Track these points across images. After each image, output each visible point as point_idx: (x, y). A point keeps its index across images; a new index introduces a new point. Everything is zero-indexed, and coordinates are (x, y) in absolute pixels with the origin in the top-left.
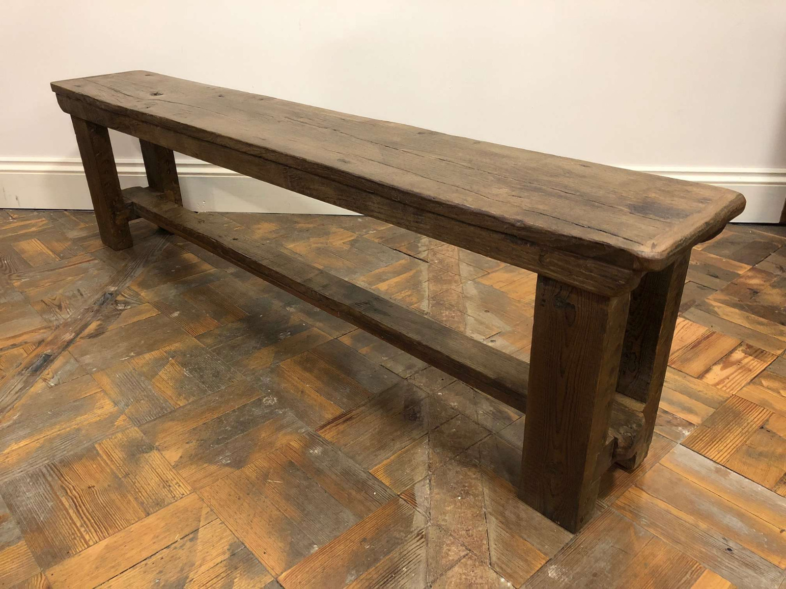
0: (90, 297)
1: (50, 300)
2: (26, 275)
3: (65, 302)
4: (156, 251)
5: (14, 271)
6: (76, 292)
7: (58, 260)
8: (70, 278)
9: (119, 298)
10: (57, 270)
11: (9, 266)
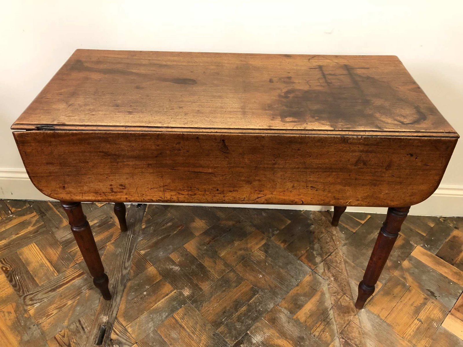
0: (90, 332)
1: (61, 337)
2: (36, 297)
3: (72, 340)
4: (126, 261)
5: (26, 291)
6: (78, 324)
7: (56, 275)
8: (70, 302)
9: (113, 336)
10: (58, 290)
11: (21, 284)
